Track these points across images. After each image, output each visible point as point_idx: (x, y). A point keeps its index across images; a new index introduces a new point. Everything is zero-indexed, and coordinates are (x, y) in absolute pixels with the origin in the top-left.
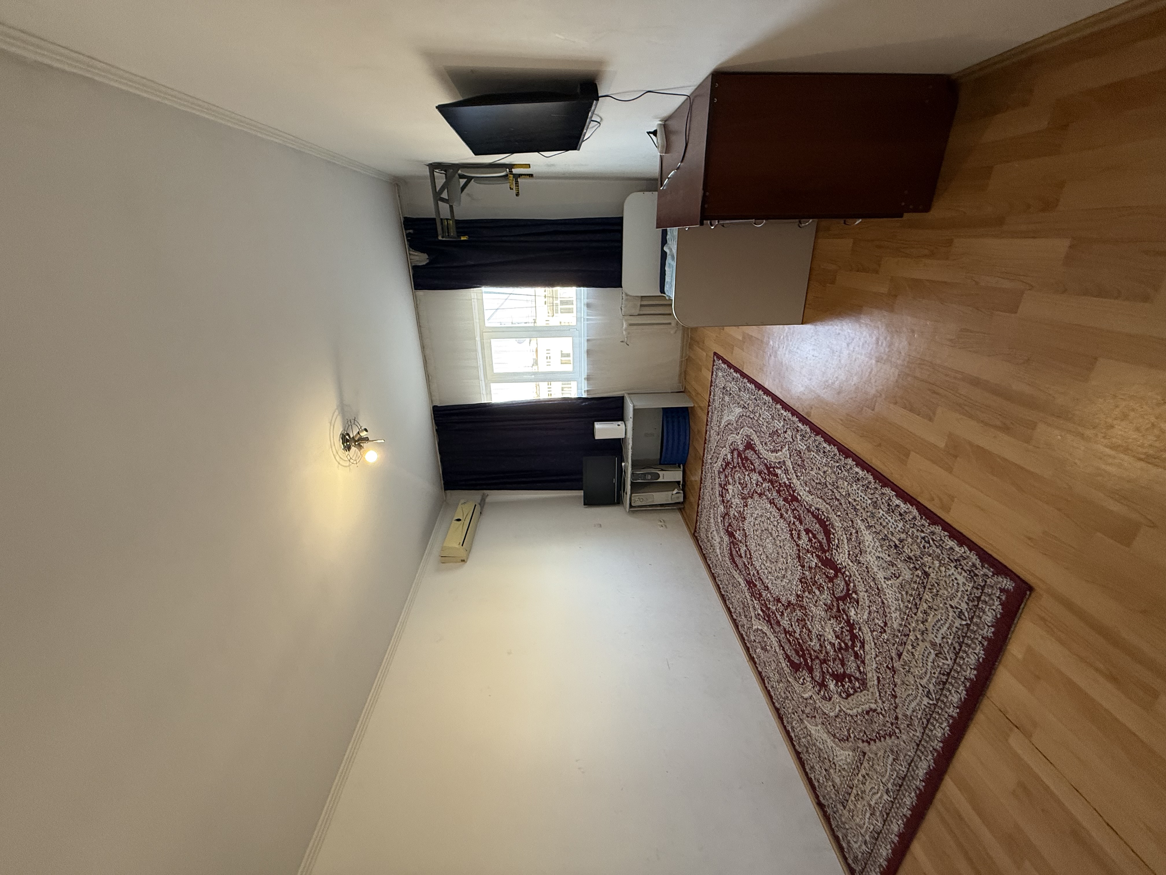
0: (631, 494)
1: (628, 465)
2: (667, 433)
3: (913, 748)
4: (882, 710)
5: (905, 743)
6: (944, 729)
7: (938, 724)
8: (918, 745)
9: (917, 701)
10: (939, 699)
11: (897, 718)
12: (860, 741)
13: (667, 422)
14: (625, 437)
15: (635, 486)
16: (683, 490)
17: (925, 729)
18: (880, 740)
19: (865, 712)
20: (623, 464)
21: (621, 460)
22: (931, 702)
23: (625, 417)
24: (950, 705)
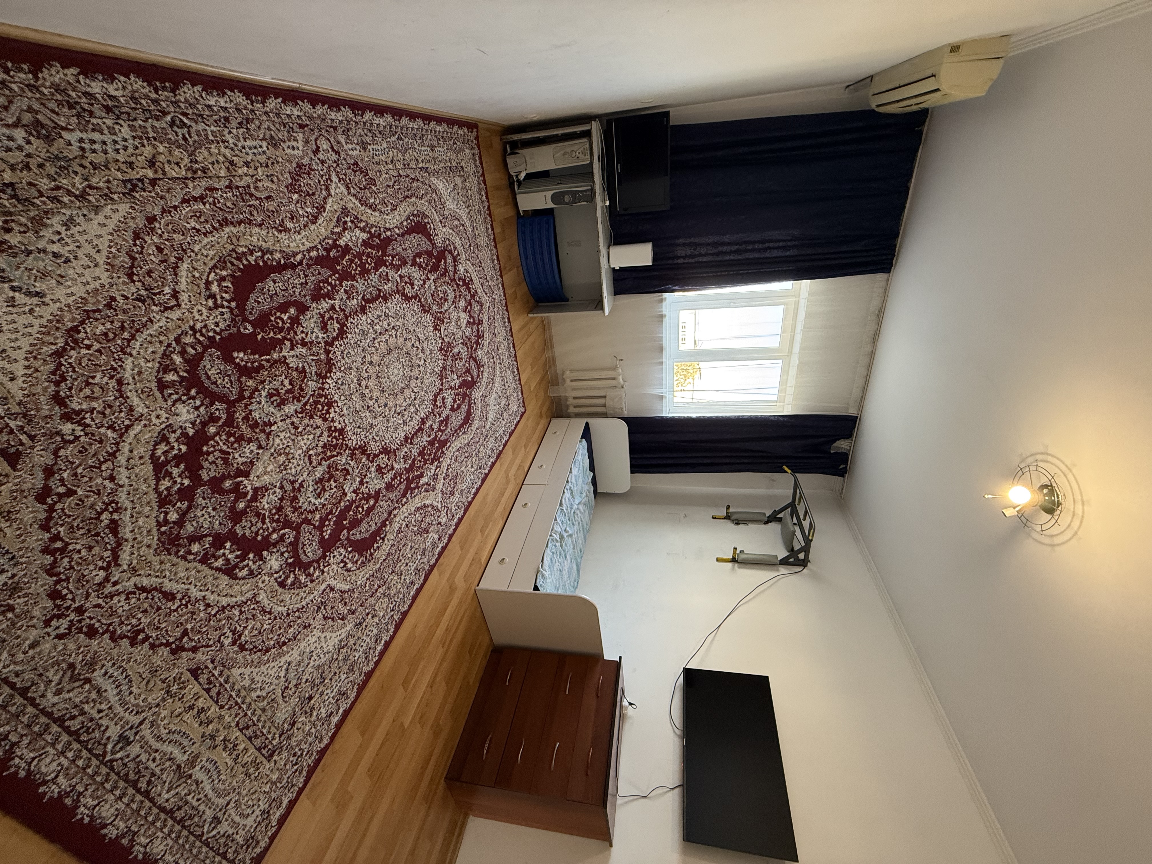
0: (591, 164)
1: (601, 203)
2: (552, 269)
3: (17, 675)
4: (115, 584)
5: (32, 646)
6: (54, 781)
7: (66, 763)
8: (23, 692)
9: (119, 709)
10: (112, 768)
11: (92, 633)
12: (48, 459)
13: (555, 282)
14: (609, 248)
15: (585, 172)
16: (510, 176)
17: (60, 721)
18: (45, 551)
19: (115, 516)
20: (608, 203)
21: (611, 209)
22: (109, 747)
23: (610, 275)
24: (97, 798)
